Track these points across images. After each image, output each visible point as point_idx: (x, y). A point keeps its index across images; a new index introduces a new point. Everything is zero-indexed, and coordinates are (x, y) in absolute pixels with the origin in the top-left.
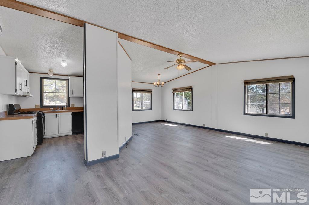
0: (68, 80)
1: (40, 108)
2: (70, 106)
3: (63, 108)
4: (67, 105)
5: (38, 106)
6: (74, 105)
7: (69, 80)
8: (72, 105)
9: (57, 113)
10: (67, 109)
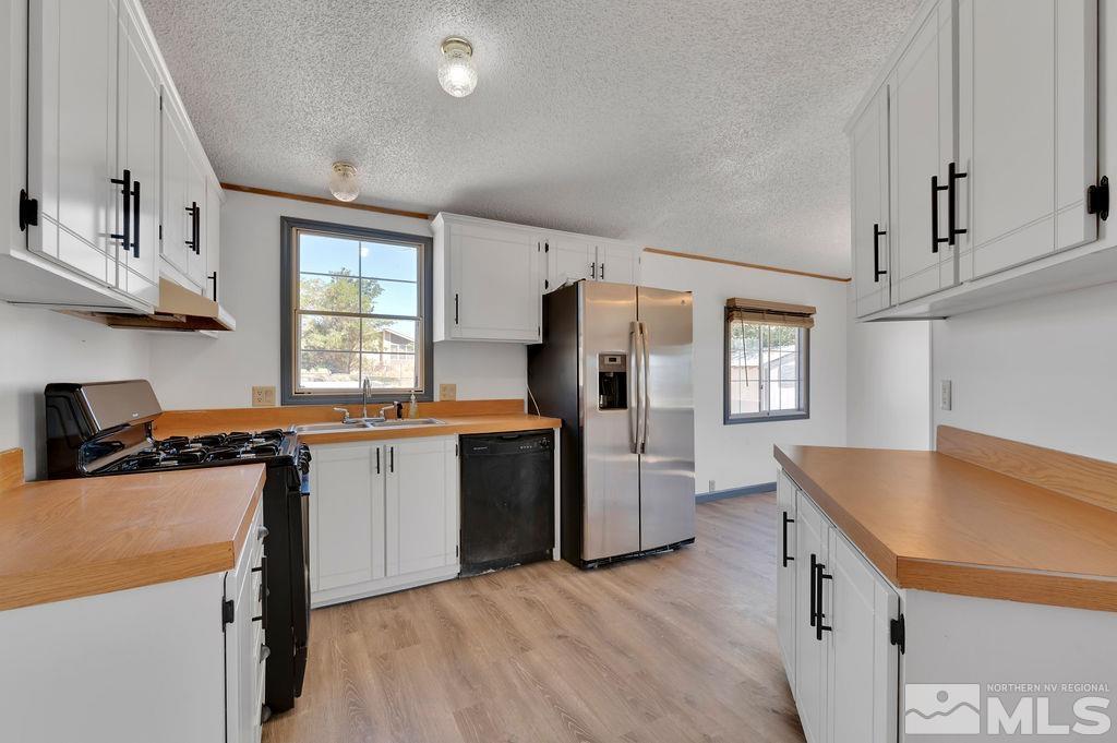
0: (426, 244)
1: (278, 404)
2: (437, 397)
3: (397, 405)
4: (421, 387)
5: (268, 392)
6: (453, 388)
7: (431, 240)
8: (444, 388)
9: (380, 444)
10: (420, 414)
